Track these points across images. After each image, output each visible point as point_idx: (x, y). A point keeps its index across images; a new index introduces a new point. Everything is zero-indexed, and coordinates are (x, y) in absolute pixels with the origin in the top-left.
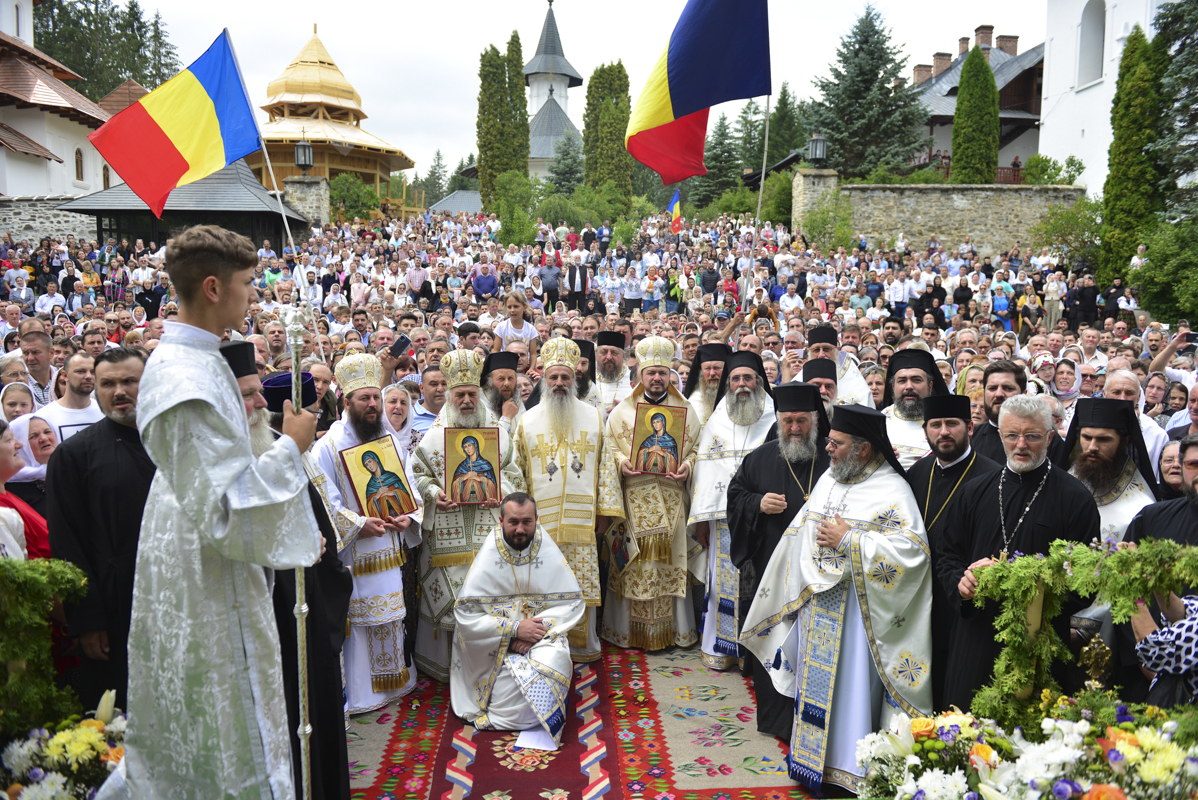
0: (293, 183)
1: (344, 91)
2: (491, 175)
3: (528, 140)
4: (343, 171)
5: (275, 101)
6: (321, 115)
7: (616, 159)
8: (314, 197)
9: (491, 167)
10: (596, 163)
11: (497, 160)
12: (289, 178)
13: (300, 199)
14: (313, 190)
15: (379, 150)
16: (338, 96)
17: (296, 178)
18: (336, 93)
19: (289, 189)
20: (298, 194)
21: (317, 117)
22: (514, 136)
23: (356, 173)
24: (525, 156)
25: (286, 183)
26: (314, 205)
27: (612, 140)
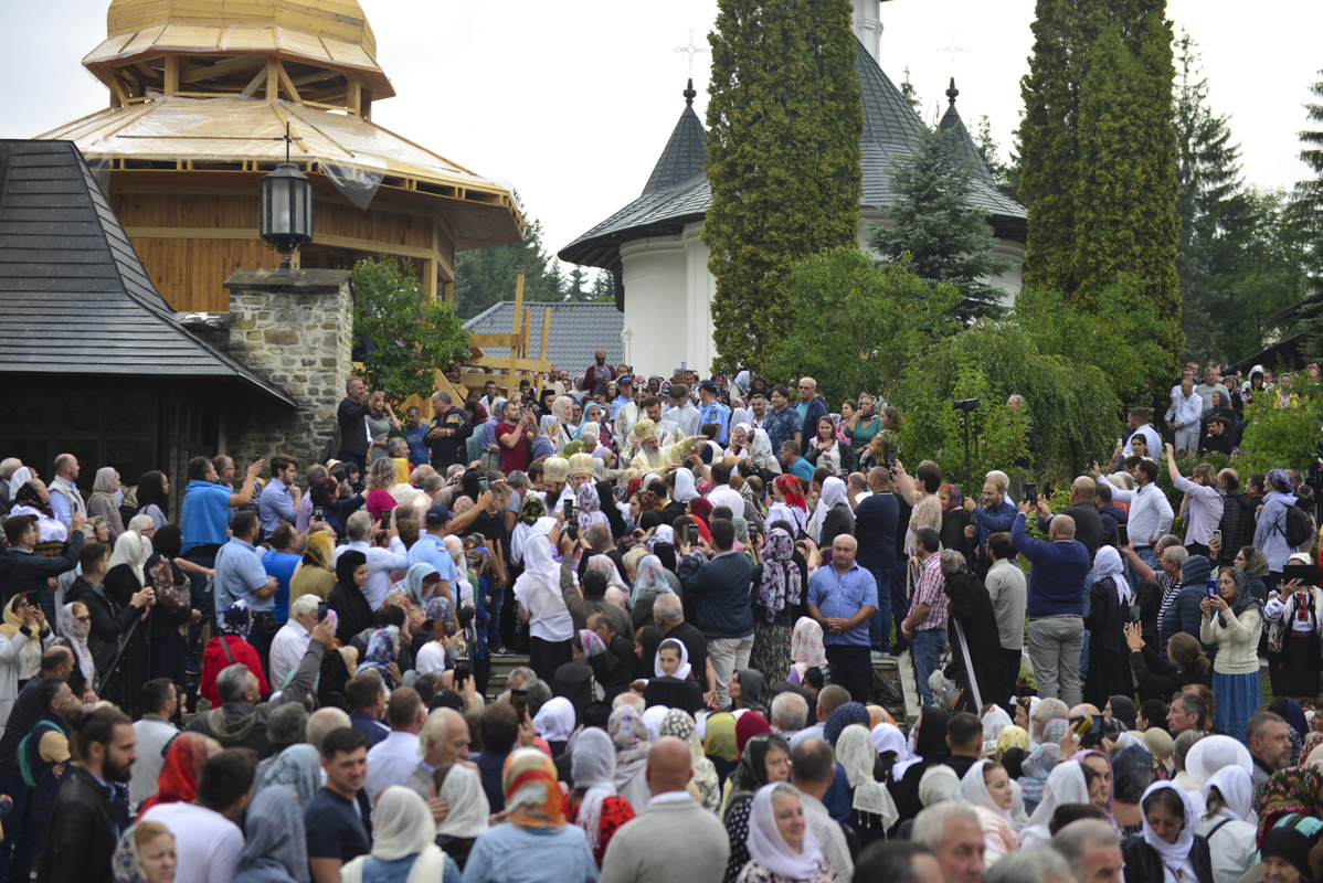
0: (258, 288)
1: (338, 18)
2: (755, 263)
3: (857, 157)
4: (364, 254)
5: (139, 46)
6: (272, 89)
7: (1139, 209)
8: (320, 333)
9: (749, 239)
10: (1069, 221)
11: (774, 218)
12: (243, 276)
13: (275, 339)
14: (318, 311)
15: (448, 190)
16: (321, 34)
17: (262, 273)
18: (317, 24)
19: (244, 307)
20: (271, 323)
21: (260, 95)
22: (822, 146)
23: (399, 258)
24: (848, 205)
25: (236, 289)
26: (319, 356)
27: (1125, 153)
